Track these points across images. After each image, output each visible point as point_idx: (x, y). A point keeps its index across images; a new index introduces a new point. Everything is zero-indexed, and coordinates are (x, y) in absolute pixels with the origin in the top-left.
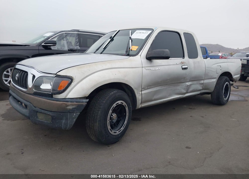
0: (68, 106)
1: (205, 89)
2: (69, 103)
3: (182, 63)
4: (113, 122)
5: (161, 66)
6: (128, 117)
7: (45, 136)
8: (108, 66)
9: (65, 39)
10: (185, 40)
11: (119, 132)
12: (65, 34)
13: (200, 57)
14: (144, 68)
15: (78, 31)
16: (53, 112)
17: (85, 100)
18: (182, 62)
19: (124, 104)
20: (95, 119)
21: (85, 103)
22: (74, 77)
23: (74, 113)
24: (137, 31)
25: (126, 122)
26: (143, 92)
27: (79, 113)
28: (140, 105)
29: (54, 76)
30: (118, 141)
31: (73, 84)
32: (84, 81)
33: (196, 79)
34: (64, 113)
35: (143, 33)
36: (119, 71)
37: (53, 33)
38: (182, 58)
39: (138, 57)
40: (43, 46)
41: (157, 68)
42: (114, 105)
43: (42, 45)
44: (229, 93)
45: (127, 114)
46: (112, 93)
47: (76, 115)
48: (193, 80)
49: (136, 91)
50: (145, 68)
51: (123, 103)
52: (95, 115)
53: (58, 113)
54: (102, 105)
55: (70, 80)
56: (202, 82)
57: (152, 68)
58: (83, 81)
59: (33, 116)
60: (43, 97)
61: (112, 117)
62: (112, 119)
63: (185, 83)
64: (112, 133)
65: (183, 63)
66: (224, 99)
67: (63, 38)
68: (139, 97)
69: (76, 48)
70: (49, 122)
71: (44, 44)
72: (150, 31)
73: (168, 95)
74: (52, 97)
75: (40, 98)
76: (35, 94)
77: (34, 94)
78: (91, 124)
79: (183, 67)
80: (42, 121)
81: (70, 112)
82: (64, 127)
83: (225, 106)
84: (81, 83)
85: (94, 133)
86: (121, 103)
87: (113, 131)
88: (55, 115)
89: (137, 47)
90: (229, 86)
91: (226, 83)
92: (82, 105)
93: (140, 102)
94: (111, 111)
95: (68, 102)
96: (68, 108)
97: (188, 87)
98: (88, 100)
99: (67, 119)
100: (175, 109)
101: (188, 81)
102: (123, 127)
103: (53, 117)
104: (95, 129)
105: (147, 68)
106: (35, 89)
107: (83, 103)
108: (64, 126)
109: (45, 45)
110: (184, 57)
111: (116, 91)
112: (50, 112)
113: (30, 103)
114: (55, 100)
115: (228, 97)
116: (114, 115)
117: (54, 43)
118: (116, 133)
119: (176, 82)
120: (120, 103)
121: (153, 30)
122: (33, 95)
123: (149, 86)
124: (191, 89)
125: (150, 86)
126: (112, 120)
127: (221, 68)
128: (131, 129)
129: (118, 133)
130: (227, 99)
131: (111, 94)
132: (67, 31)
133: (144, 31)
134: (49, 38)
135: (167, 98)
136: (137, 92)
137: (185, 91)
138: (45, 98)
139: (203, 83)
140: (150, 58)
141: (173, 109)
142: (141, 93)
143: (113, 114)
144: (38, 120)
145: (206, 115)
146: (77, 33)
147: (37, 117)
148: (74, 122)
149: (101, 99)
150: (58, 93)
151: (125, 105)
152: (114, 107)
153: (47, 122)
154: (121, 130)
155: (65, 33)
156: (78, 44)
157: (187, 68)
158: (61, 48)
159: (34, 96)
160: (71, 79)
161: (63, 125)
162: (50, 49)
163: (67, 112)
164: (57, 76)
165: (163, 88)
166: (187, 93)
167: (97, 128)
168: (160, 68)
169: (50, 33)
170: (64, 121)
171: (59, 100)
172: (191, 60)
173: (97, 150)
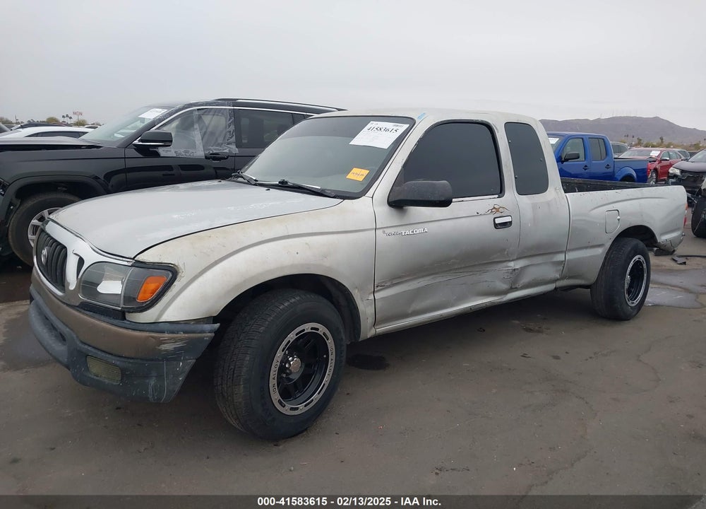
0: (164, 343)
1: (570, 277)
2: (166, 335)
3: (495, 210)
4: (291, 380)
5: (430, 224)
6: (333, 365)
7: (117, 408)
8: (279, 230)
9: (196, 126)
10: (509, 143)
11: (305, 406)
12: (197, 113)
13: (556, 189)
14: (381, 230)
15: (234, 102)
16: (125, 357)
17: (208, 327)
18: (494, 208)
19: (322, 329)
20: (235, 375)
21: (209, 334)
22: (181, 266)
23: (180, 361)
24: (373, 124)
25: (327, 379)
26: (378, 295)
27: (194, 361)
28: (371, 328)
29: (130, 264)
30: (306, 429)
31: (177, 285)
32: (209, 274)
33: (541, 250)
34: (152, 360)
35: (386, 130)
36: (307, 244)
37: (164, 111)
38: (497, 196)
39: (365, 200)
40: (138, 148)
41: (419, 230)
42: (292, 336)
43: (135, 145)
44: (644, 285)
45: (332, 357)
46: (286, 304)
47: (184, 366)
48: (529, 254)
49: (356, 295)
50: (384, 232)
51: (317, 329)
52: (237, 367)
53: (136, 361)
54: (255, 338)
55: (171, 275)
56: (561, 257)
57: (404, 231)
58: (204, 275)
59: (78, 366)
60: (102, 318)
61: (287, 366)
62: (288, 371)
63: (505, 264)
64: (286, 410)
65: (497, 210)
66: (629, 303)
67: (192, 125)
68: (365, 309)
69: (227, 151)
70: (115, 384)
71: (139, 141)
72: (406, 126)
73: (455, 297)
74: (124, 318)
75: (93, 320)
76: (85, 307)
77: (82, 308)
78: (225, 388)
79: (498, 221)
80: (97, 380)
81: (167, 360)
82: (153, 397)
83: (631, 321)
84: (200, 279)
85: (233, 412)
86: (312, 329)
87: (288, 406)
88: (130, 365)
89: (365, 172)
90: (645, 265)
91: (636, 258)
92: (201, 340)
93: (370, 320)
94: (279, 354)
95: (163, 332)
96: (163, 349)
97: (517, 273)
98: (217, 325)
99: (160, 377)
100: (484, 331)
101: (515, 258)
102: (319, 393)
103: (123, 372)
104: (235, 401)
105: (388, 231)
106: (84, 295)
107: (204, 334)
108: (153, 395)
109: (141, 143)
110: (501, 192)
111: (298, 298)
112: (118, 358)
113: (72, 330)
114: (130, 326)
115: (640, 296)
116: (293, 360)
117: (167, 140)
118: (297, 409)
119: (476, 263)
120: (310, 331)
121: (411, 122)
122: (78, 310)
123: (396, 278)
124: (525, 279)
125: (400, 277)
126: (287, 374)
127: (619, 217)
128: (348, 394)
129: (302, 408)
130: (636, 302)
131: (281, 307)
132: (202, 105)
133: (390, 125)
134: (153, 124)
135: (452, 306)
136: (359, 297)
137: (505, 286)
138: (107, 319)
139: (562, 262)
140: (398, 203)
141: (478, 330)
142: (371, 297)
143: (290, 359)
144: (90, 376)
145: (567, 353)
146: (230, 109)
147: (87, 369)
148: (181, 383)
149: (253, 321)
150: (139, 308)
151: (324, 334)
152: (289, 341)
153: (110, 382)
154: (312, 400)
155: (198, 109)
156: (233, 139)
157: (511, 222)
158: (186, 152)
159: (80, 312)
160: (172, 272)
161: (150, 391)
162: (157, 155)
163: (160, 358)
164: (137, 265)
165: (438, 280)
166: (512, 289)
167: (240, 400)
168: (427, 227)
169: (157, 109)
170: (152, 382)
171: (141, 327)
172: (526, 200)
173: (245, 455)
